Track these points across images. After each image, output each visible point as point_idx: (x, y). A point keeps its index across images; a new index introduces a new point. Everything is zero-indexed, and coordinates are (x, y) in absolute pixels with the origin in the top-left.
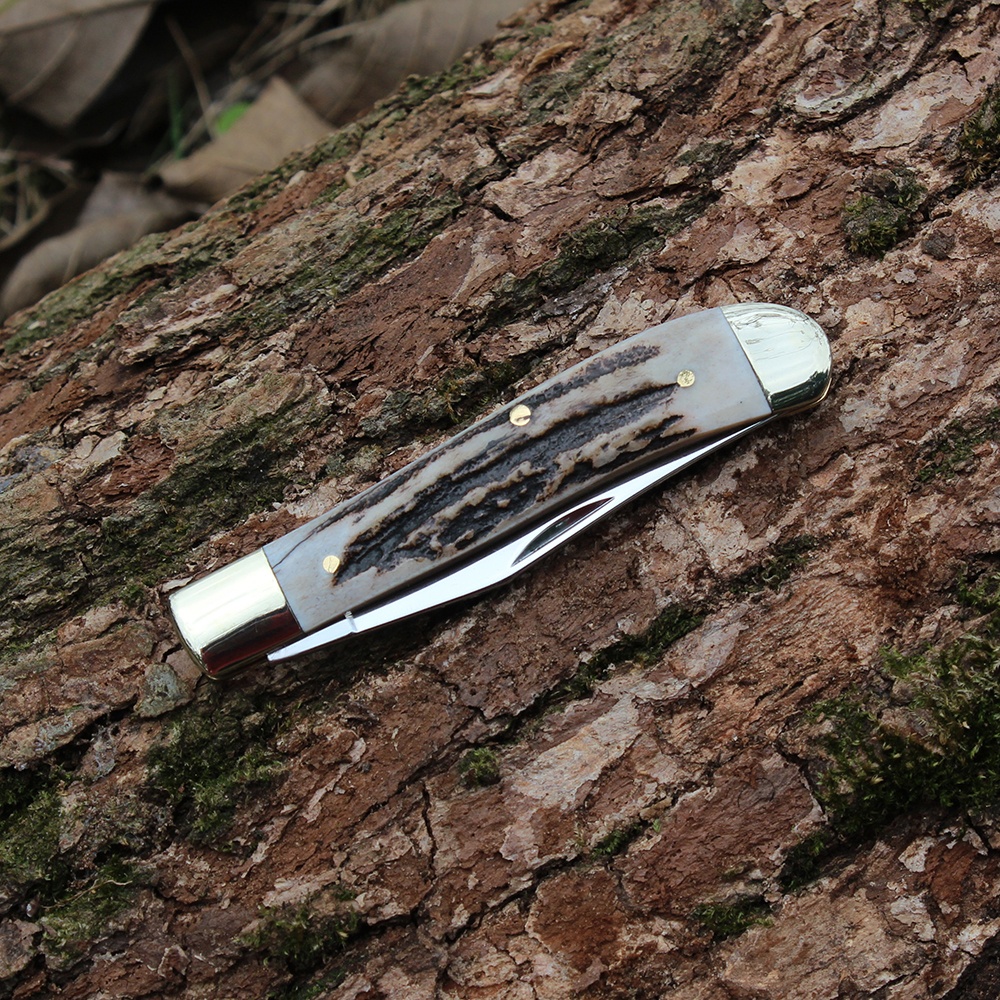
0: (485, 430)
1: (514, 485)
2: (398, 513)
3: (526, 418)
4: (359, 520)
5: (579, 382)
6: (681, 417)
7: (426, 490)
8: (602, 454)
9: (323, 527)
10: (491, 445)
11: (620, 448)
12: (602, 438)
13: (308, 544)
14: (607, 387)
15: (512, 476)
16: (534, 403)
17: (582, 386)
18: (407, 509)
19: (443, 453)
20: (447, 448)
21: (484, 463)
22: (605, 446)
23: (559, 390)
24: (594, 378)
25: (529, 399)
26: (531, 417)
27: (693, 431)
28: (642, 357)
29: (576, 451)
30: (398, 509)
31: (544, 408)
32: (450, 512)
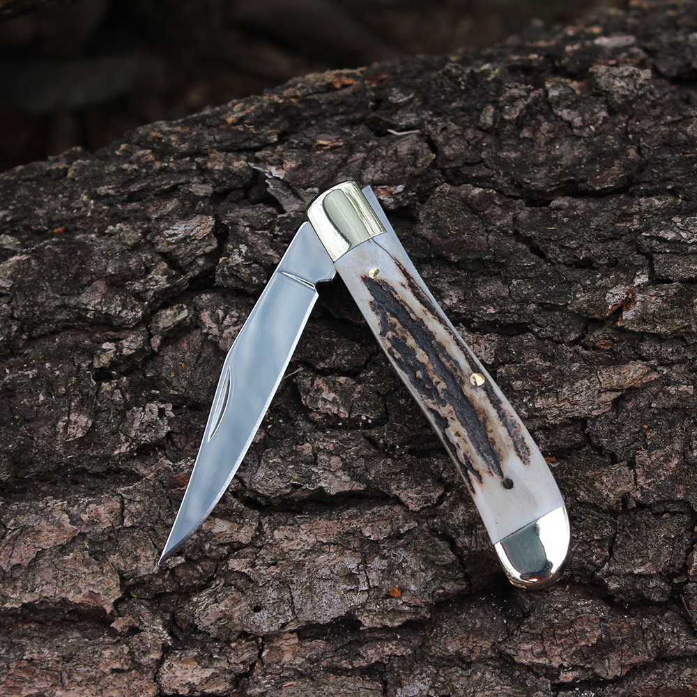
0: (466, 358)
1: (430, 380)
2: (408, 310)
3: (475, 382)
4: (404, 286)
5: (502, 416)
6: (481, 482)
7: (424, 325)
8: (453, 433)
9: (399, 265)
10: (457, 363)
11: (458, 445)
12: (464, 432)
13: (387, 258)
14: (500, 432)
15: (436, 379)
16: (487, 388)
17: (500, 416)
18: (411, 315)
19: (450, 334)
20: (455, 336)
21: (444, 360)
22: (457, 434)
23: (496, 403)
24: (505, 425)
25: (490, 384)
26: (476, 385)
27: (474, 492)
28: (523, 455)
29: (455, 417)
30: (411, 310)
31: (483, 394)
32: (411, 342)
